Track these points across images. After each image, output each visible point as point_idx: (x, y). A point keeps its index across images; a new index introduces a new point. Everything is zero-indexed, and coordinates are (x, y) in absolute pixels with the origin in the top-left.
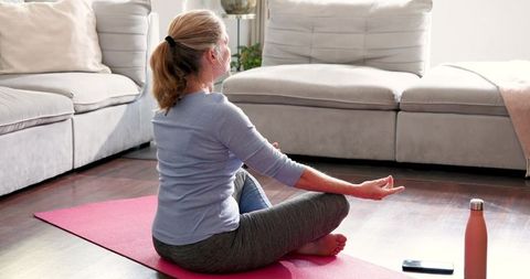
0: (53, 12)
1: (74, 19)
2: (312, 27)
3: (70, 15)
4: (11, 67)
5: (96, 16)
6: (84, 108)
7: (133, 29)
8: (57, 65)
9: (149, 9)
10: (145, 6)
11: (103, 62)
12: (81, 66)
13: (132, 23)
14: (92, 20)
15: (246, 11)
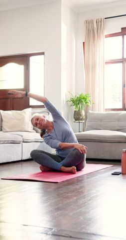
0: (19, 114)
1: (25, 116)
2: (101, 120)
4: (5, 130)
6: (26, 141)
9: (49, 113)
11: (34, 129)
15: (82, 120)
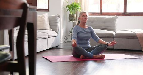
2: (92, 22)
3: (44, 18)
5: (49, 19)
7: (57, 21)
8: (41, 28)
9: (60, 17)
10: (59, 16)
11: (50, 28)
12: (46, 28)
13: (56, 20)
14: (48, 19)
15: (74, 20)
